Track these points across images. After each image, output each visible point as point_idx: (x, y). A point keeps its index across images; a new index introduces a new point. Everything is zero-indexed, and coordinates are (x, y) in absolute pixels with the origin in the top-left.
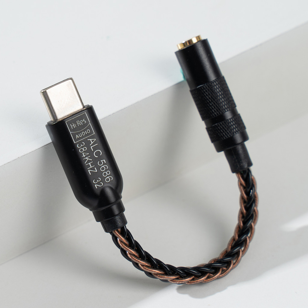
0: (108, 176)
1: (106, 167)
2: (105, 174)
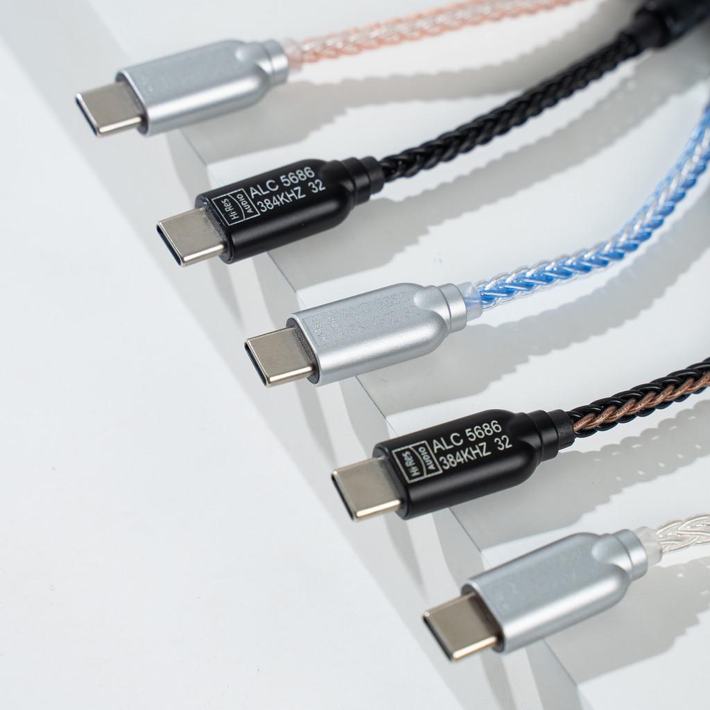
0: (491, 427)
1: (477, 429)
2: (489, 431)
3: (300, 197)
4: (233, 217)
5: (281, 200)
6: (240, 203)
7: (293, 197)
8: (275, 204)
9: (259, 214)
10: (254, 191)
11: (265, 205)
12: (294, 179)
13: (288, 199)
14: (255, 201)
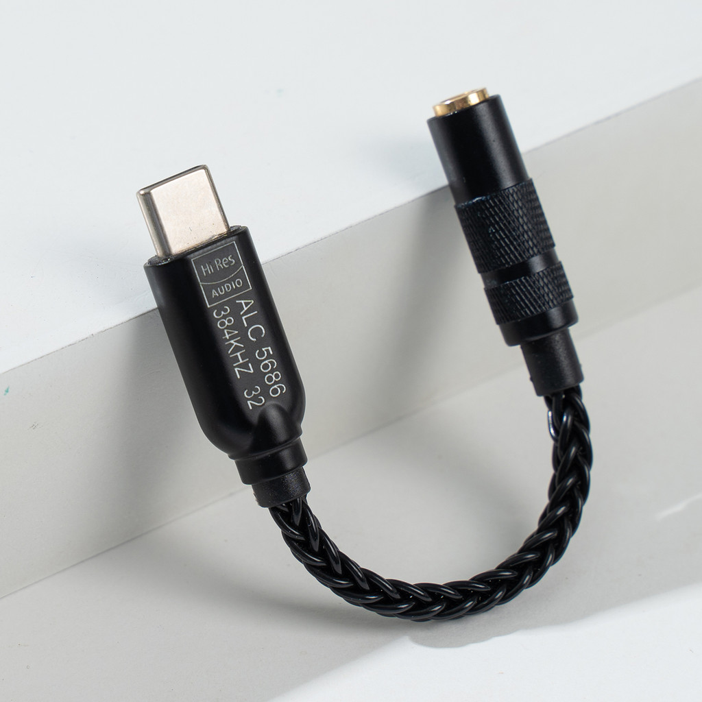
3: (236, 369)
4: (205, 267)
5: (232, 342)
6: (229, 281)
7: (236, 359)
8: (226, 331)
9: (209, 306)
10: (247, 304)
11: (224, 317)
12: (266, 367)
13: (232, 353)
14: (232, 303)
